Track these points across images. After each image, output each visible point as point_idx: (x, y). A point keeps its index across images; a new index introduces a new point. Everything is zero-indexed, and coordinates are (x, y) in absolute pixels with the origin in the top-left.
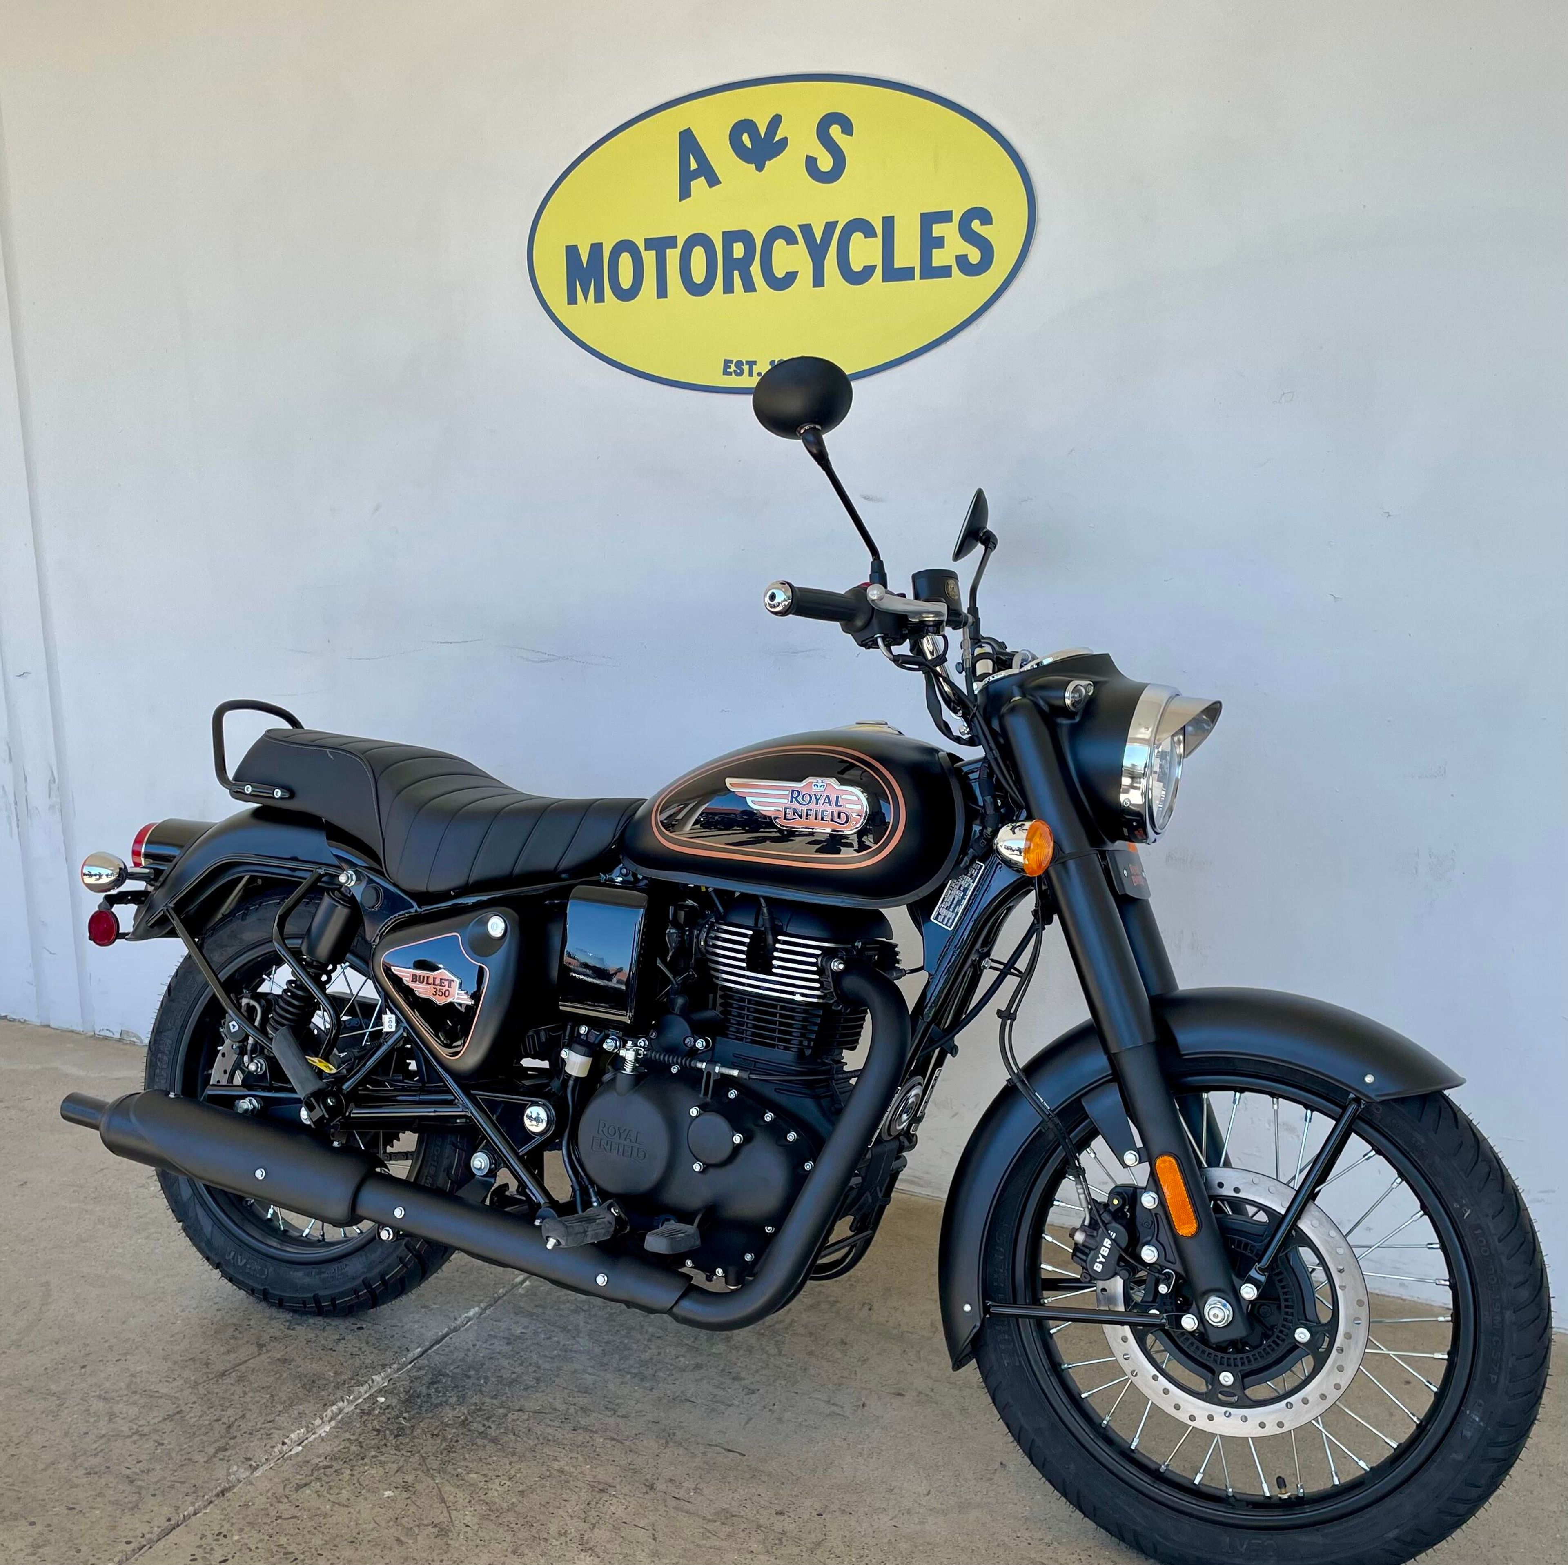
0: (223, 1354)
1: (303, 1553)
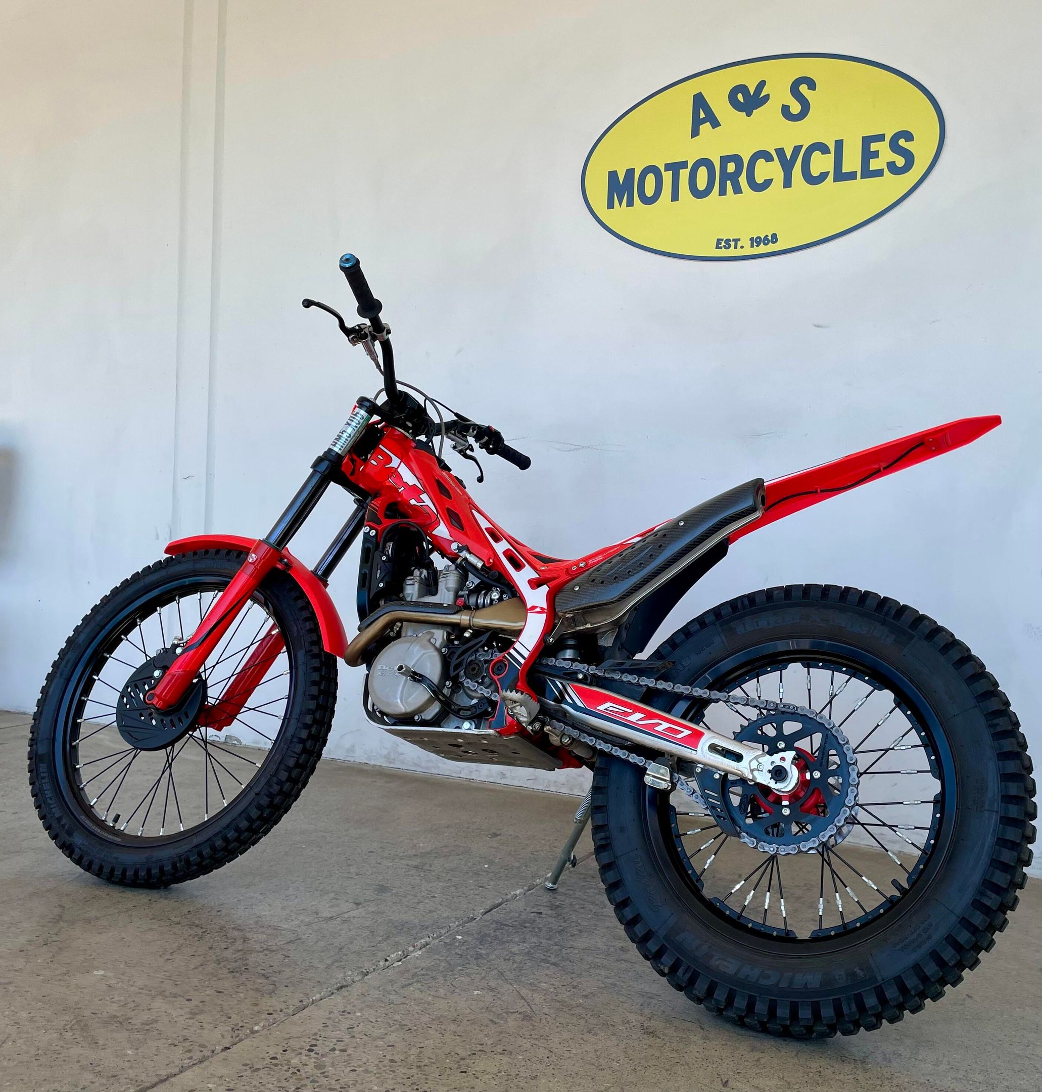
0: (329, 907)
1: (415, 1026)
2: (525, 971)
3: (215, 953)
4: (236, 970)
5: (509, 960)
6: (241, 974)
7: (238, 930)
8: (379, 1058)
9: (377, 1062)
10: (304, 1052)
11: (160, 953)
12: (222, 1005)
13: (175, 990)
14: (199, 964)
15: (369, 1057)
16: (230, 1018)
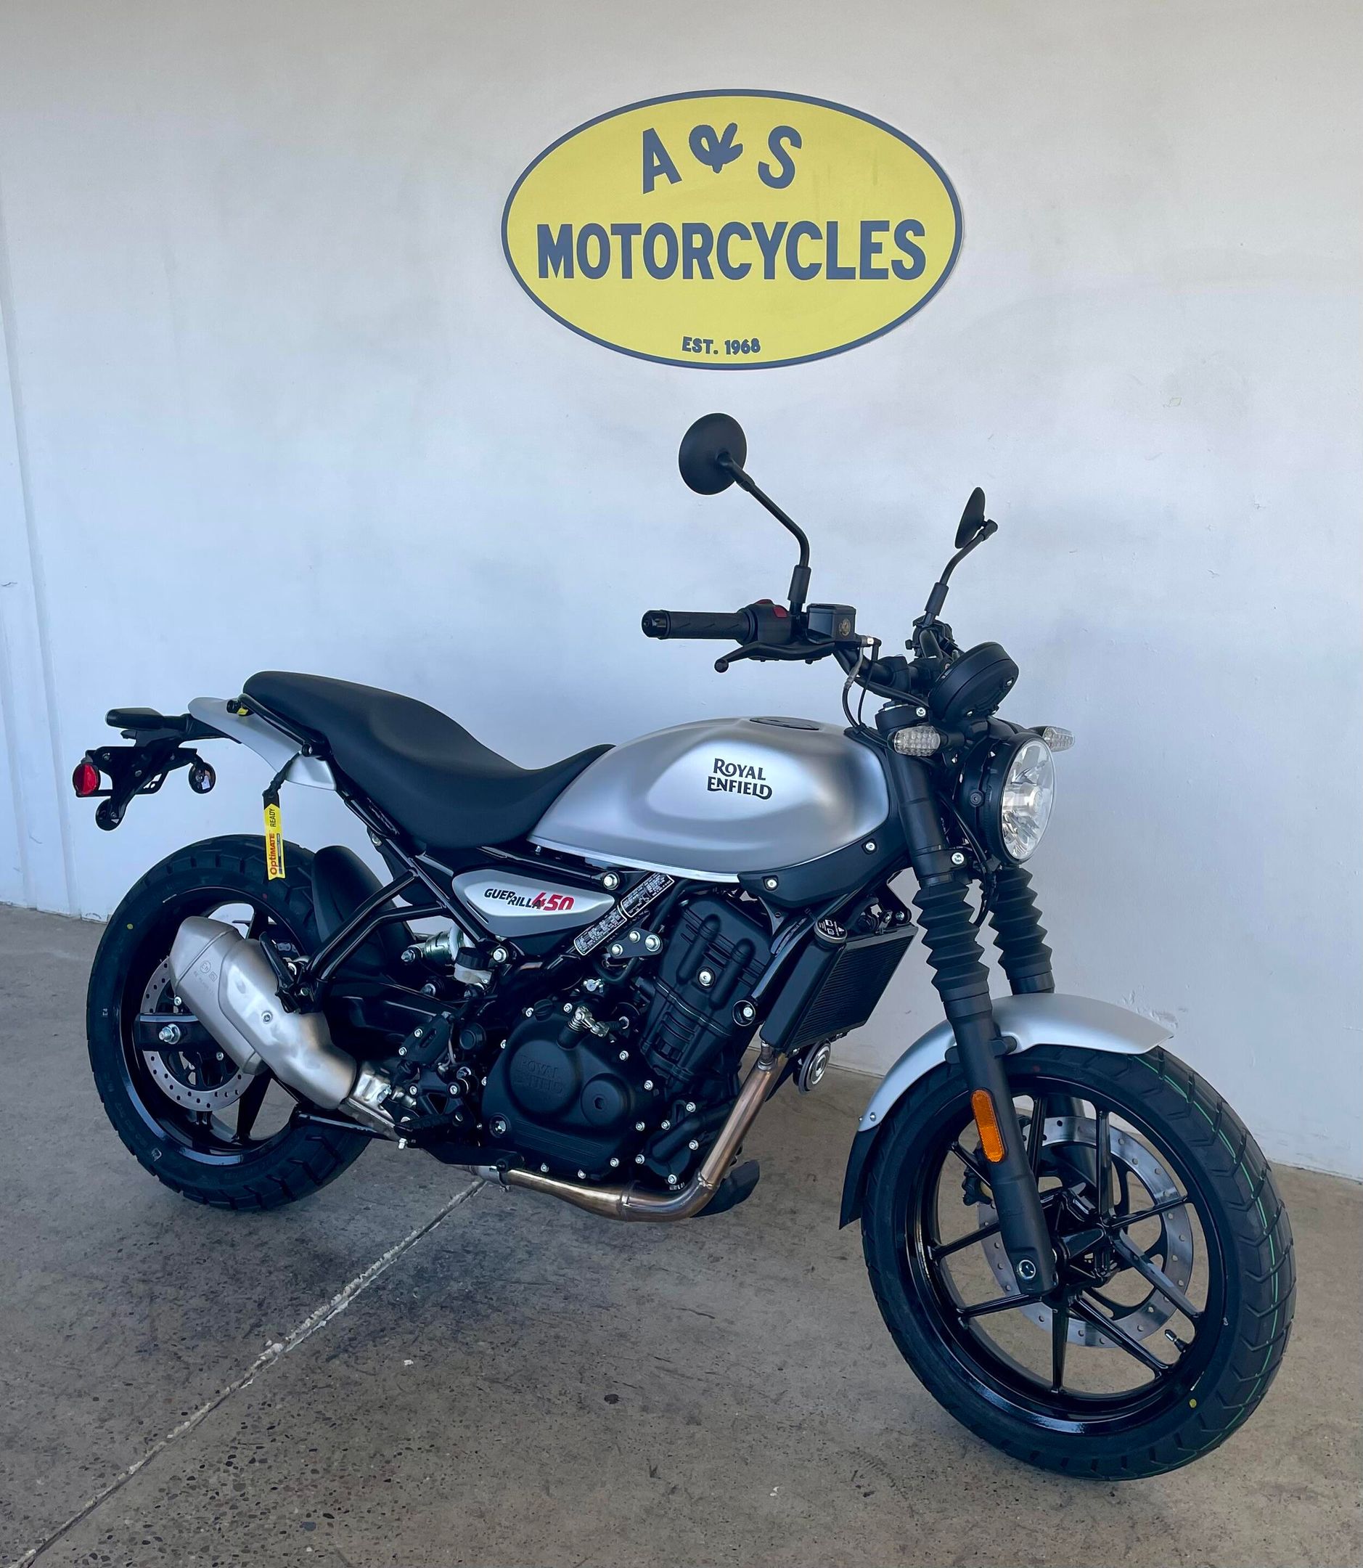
1: (340, 1418)
2: (462, 1325)
3: (120, 1322)
4: (145, 1348)
5: (446, 1307)
6: (150, 1354)
7: (144, 1281)
8: (302, 1469)
9: (298, 1476)
10: (223, 1467)
11: (58, 1327)
12: (132, 1404)
13: (80, 1384)
14: (103, 1340)
15: (290, 1468)
16: (141, 1423)
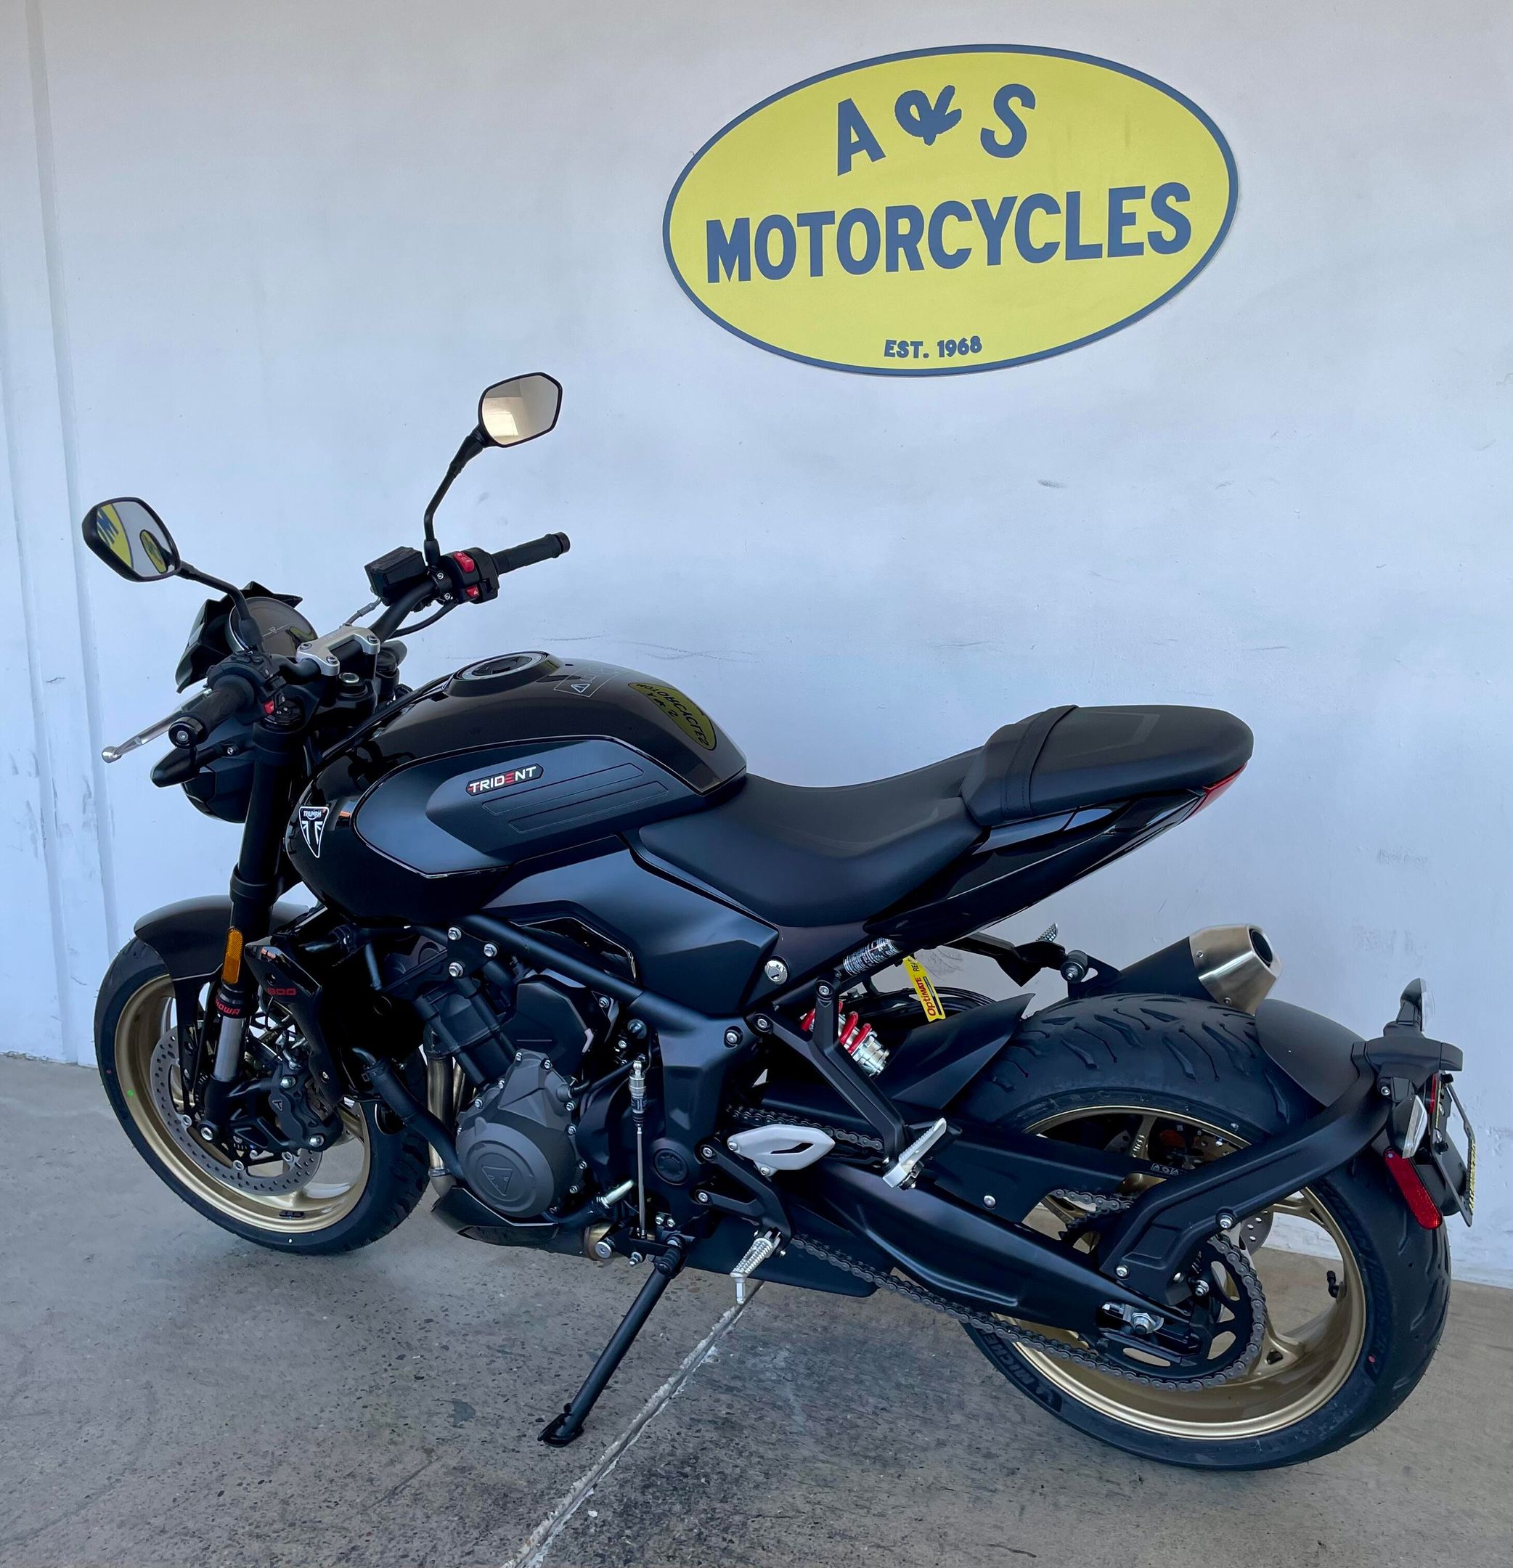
0: (387, 1465)
